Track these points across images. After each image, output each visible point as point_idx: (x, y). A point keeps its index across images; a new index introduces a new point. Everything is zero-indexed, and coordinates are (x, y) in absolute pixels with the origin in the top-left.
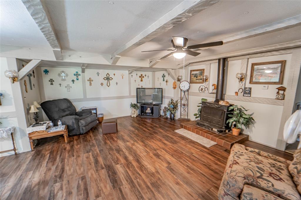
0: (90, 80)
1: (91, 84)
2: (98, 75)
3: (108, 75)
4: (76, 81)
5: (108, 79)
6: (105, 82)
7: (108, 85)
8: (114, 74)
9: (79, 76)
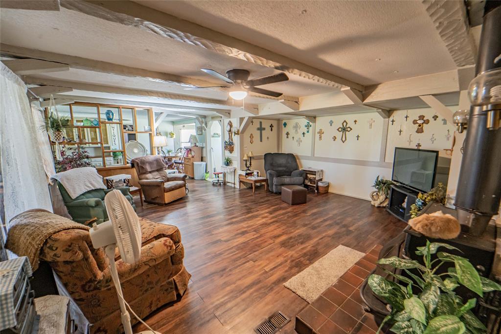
0: (321, 133)
1: (320, 138)
2: (331, 125)
3: (345, 124)
4: (306, 134)
5: (344, 129)
6: (339, 135)
7: (344, 139)
8: (355, 121)
9: (310, 128)
